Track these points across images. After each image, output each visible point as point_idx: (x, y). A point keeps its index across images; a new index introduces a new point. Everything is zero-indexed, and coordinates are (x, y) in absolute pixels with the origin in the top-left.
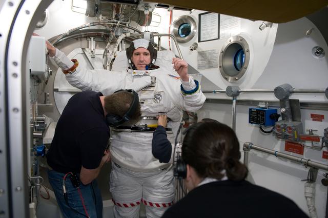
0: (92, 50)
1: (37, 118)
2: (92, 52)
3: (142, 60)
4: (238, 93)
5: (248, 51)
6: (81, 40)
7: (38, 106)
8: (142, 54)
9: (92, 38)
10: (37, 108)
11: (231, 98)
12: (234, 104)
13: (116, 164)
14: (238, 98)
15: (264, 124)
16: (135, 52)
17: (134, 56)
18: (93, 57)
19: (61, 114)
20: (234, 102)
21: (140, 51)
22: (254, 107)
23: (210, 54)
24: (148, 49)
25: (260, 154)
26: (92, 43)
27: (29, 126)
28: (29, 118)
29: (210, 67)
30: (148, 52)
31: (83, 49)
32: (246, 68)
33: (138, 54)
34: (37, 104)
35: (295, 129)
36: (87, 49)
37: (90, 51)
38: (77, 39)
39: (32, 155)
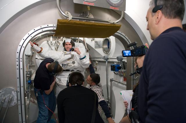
0: (51, 41)
1: (29, 70)
2: (51, 42)
3: (68, 47)
4: (108, 59)
5: (111, 42)
6: (46, 38)
7: (29, 66)
8: (68, 45)
9: (51, 37)
10: (28, 66)
11: (106, 61)
12: (107, 63)
13: (57, 85)
14: (108, 60)
15: (115, 71)
16: (66, 44)
17: (65, 46)
18: (52, 44)
19: (38, 67)
20: (107, 62)
21: (67, 43)
22: (112, 64)
23: (99, 42)
24: (71, 43)
25: (116, 83)
26: (51, 38)
27: (25, 73)
28: (25, 70)
29: (99, 48)
30: (70, 44)
31: (48, 41)
32: (110, 49)
33: (67, 45)
34: (28, 65)
35: (124, 73)
36: (49, 41)
37: (50, 42)
38: (45, 37)
39: (26, 83)
